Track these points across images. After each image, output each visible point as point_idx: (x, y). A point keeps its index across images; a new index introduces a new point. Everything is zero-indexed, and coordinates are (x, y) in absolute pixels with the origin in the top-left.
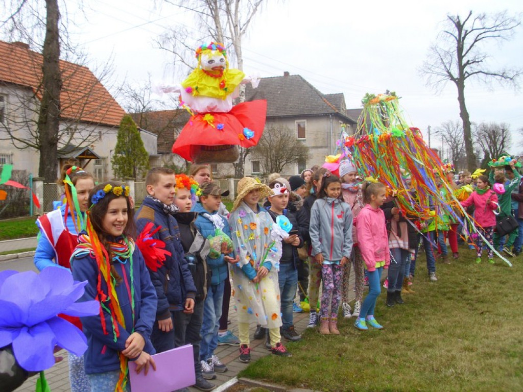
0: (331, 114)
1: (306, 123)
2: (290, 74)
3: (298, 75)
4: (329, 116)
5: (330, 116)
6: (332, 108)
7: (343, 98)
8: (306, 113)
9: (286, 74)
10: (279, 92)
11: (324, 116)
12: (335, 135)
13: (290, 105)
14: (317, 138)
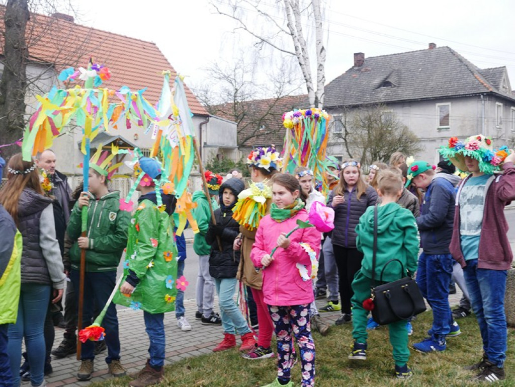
0: (482, 93)
1: (450, 105)
2: (437, 46)
3: (447, 47)
4: (480, 96)
5: (482, 96)
6: (485, 86)
7: (506, 72)
8: (450, 94)
9: (432, 46)
10: (420, 69)
11: (473, 96)
12: (488, 121)
13: (432, 84)
14: (464, 126)
